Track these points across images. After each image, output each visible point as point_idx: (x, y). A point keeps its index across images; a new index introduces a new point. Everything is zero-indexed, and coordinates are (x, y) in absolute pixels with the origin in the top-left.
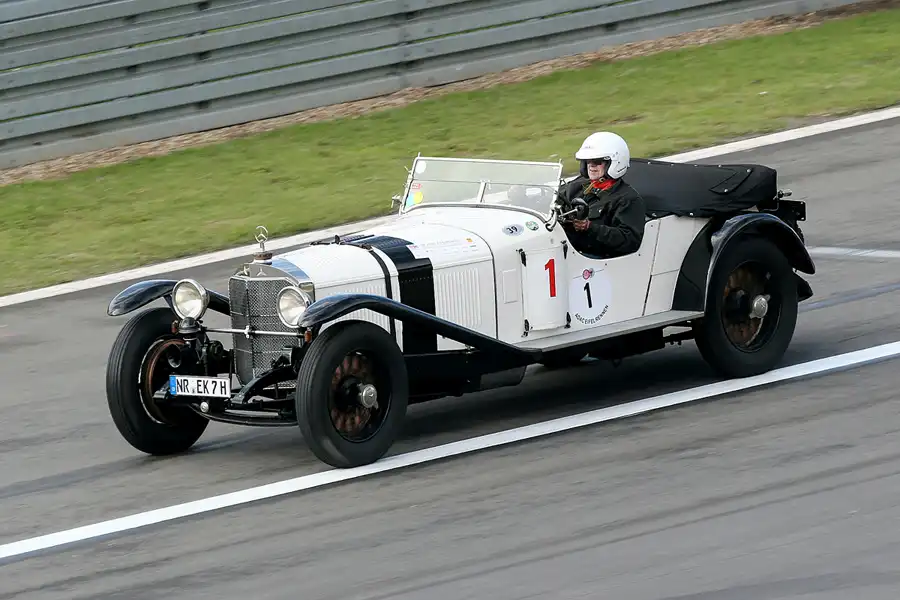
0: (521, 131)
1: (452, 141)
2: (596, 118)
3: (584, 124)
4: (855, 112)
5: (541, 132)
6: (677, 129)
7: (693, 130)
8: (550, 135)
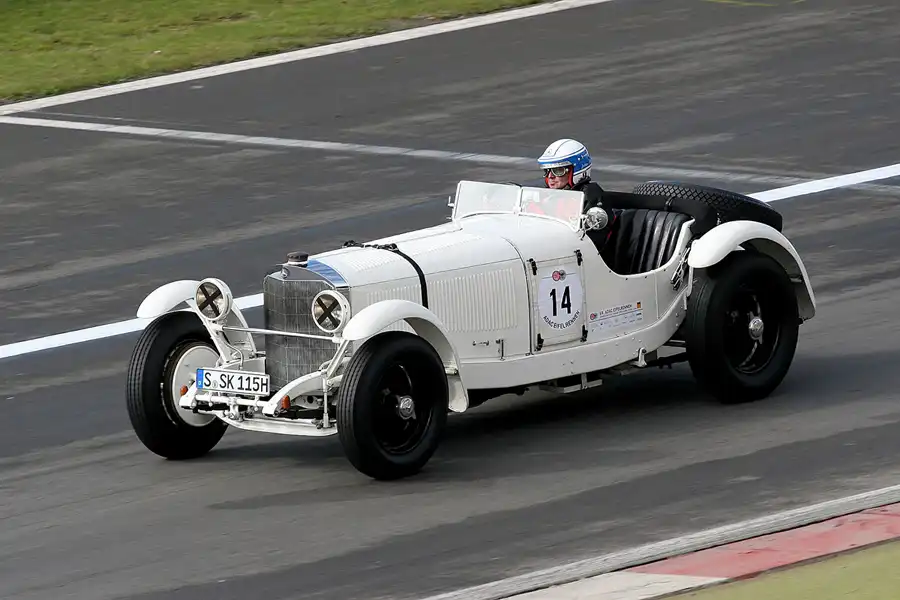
0: (126, 27)
1: (58, 34)
2: (201, 15)
3: (187, 21)
4: (461, 15)
5: (145, 29)
6: (282, 28)
7: (297, 29)
8: (154, 31)
